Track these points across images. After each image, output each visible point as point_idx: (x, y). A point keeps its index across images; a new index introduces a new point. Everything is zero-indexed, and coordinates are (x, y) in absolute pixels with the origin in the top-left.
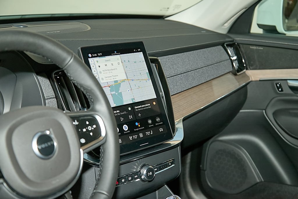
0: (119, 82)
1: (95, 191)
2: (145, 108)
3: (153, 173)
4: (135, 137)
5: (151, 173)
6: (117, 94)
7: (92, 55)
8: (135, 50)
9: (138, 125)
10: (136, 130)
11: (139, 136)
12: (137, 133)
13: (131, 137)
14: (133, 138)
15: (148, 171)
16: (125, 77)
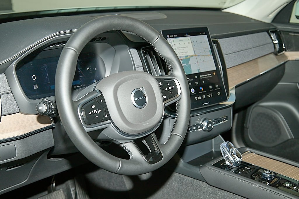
0: (189, 56)
1: (172, 133)
2: (207, 77)
3: (212, 126)
4: (200, 98)
5: (210, 125)
6: (187, 65)
7: (170, 36)
8: (201, 33)
9: (202, 89)
10: (200, 93)
11: (202, 97)
12: (201, 95)
13: (197, 98)
14: (198, 98)
15: (208, 124)
16: (193, 54)
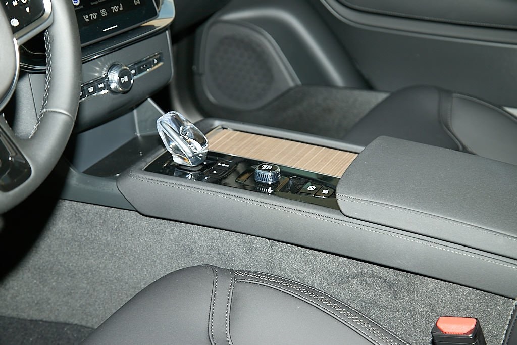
1: (45, 110)
3: (130, 79)
4: (94, 16)
5: (126, 79)
10: (94, 3)
11: (99, 15)
12: (96, 9)
13: (87, 17)
14: (90, 18)
15: (121, 75)
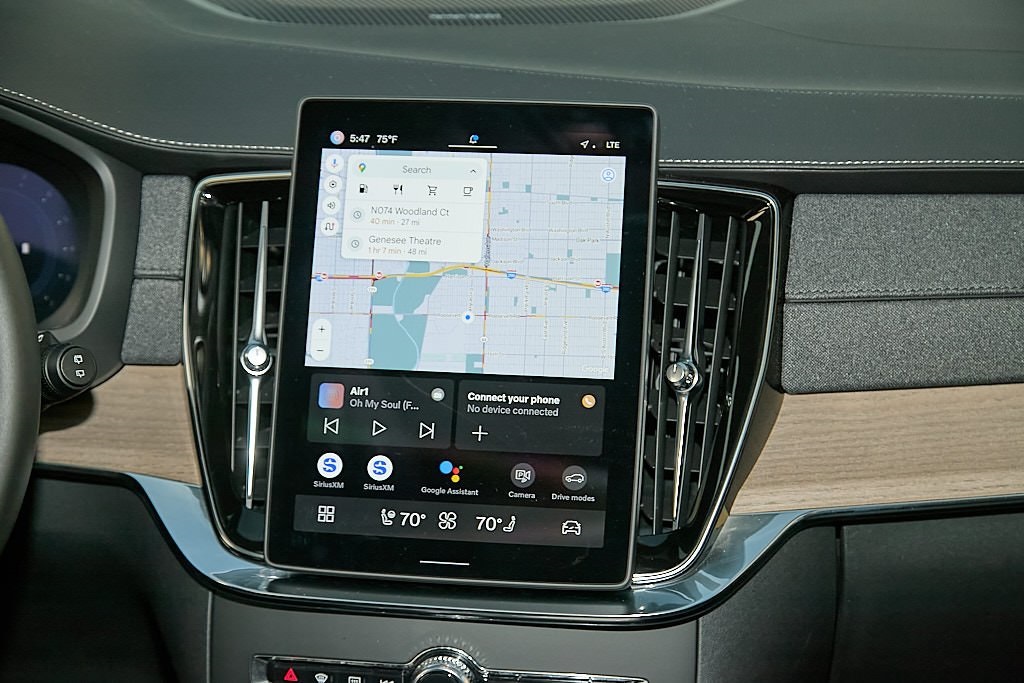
0: (433, 269)
2: (522, 412)
4: (414, 519)
6: (399, 318)
7: (347, 138)
8: (585, 144)
9: (452, 474)
10: (431, 491)
12: (432, 506)
13: (392, 515)
14: (398, 519)
16: (476, 256)
